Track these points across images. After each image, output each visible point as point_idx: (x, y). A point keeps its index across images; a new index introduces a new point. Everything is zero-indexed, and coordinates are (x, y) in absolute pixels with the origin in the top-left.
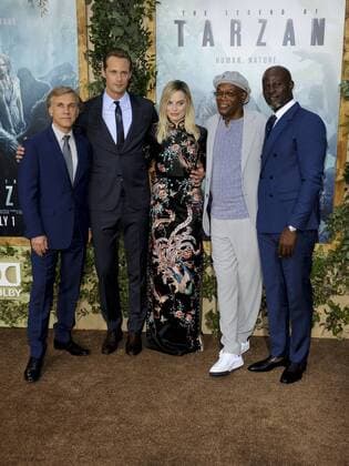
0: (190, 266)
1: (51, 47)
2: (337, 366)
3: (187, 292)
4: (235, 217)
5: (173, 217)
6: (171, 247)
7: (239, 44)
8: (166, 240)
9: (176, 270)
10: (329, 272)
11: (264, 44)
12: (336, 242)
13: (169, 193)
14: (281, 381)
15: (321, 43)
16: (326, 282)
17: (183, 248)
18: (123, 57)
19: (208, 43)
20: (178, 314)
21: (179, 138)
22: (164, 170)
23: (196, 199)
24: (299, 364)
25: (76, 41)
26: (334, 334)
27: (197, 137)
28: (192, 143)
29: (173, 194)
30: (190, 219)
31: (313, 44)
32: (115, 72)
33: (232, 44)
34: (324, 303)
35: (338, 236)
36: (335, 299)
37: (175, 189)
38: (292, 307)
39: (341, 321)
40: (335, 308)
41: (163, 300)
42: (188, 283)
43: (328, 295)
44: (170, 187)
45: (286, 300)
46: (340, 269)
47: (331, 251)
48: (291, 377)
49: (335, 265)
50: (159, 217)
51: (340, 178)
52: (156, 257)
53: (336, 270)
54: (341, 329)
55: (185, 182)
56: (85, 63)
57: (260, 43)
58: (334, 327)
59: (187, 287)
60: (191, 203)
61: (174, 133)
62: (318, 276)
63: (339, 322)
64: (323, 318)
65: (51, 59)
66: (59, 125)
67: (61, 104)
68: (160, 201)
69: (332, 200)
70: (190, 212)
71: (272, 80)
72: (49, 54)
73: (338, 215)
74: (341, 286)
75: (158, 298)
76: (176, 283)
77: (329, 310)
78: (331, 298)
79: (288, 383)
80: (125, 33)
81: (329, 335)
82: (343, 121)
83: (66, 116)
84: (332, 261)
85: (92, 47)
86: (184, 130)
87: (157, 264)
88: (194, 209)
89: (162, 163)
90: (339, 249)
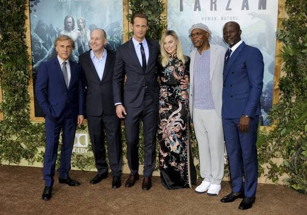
0: (179, 136)
1: (108, 13)
2: (275, 201)
3: (178, 152)
4: (207, 108)
5: (170, 107)
6: (169, 124)
7: (215, 9)
8: (166, 120)
9: (171, 138)
10: (270, 144)
11: (230, 9)
12: (274, 126)
13: (168, 94)
14: (239, 208)
15: (265, 8)
16: (268, 150)
17: (175, 126)
18: (143, 17)
19: (197, 9)
20: (173, 164)
21: (173, 63)
22: (165, 81)
23: (184, 97)
24: (251, 198)
25: (122, 9)
26: (273, 181)
27: (184, 62)
28: (181, 65)
29: (170, 95)
30: (180, 108)
31: (260, 8)
32: (138, 26)
33: (211, 10)
34: (267, 162)
35: (275, 122)
36: (274, 160)
37: (171, 91)
38: (245, 162)
39: (277, 174)
40: (274, 166)
41: (165, 155)
42: (178, 147)
43: (269, 158)
44: (168, 91)
45: (241, 158)
46: (277, 142)
47: (271, 131)
48: (245, 206)
49: (274, 139)
50: (163, 107)
51: (277, 87)
52: (161, 130)
53: (274, 143)
54: (278, 179)
55: (177, 88)
56: (127, 21)
57: (228, 9)
58: (273, 177)
59: (177, 149)
60: (181, 100)
61: (171, 60)
62: (263, 146)
63: (276, 174)
64: (267, 171)
65: (108, 19)
66: (61, 57)
67: (62, 46)
68: (163, 98)
69: (272, 100)
70: (180, 105)
71: (229, 29)
72: (107, 16)
73: (275, 109)
74: (277, 152)
75: (162, 154)
76: (171, 146)
77: (270, 166)
78: (271, 159)
79: (243, 209)
80: (150, 4)
81: (270, 182)
82: (278, 53)
83: (64, 52)
84: (271, 137)
85: (131, 12)
86: (177, 58)
87: (162, 134)
88: (182, 103)
89: (164, 77)
90: (276, 130)
